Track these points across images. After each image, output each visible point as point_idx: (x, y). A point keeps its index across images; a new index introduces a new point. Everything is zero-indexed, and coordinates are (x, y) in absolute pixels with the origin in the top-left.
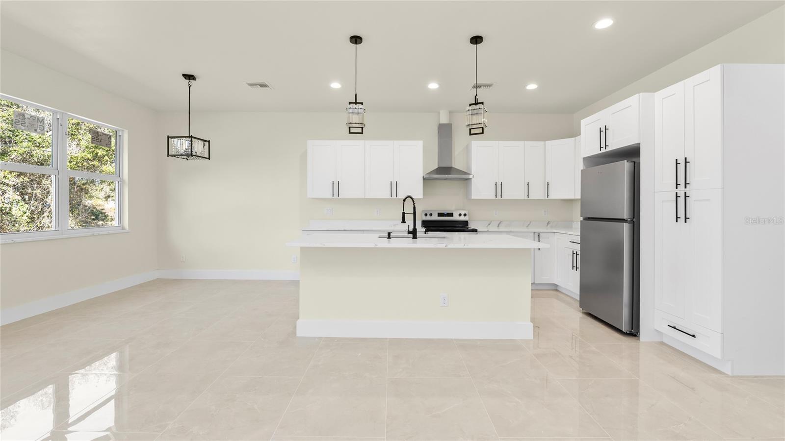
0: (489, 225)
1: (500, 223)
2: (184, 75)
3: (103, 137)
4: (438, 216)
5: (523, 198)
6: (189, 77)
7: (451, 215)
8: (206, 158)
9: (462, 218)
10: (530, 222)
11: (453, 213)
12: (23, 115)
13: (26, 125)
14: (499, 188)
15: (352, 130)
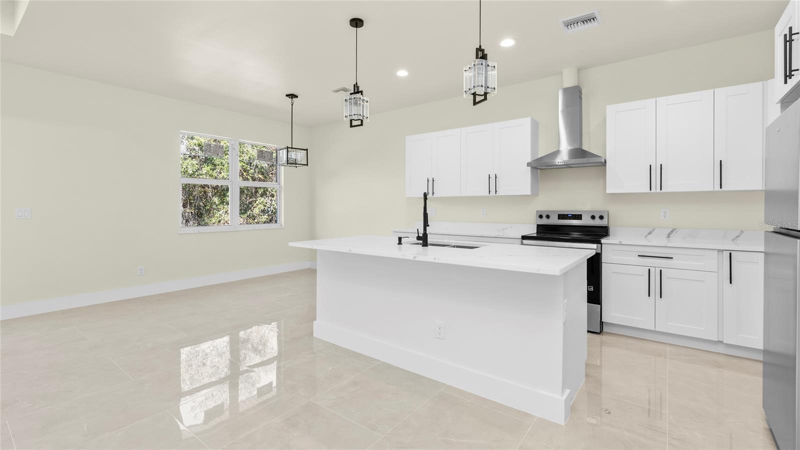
0: (650, 233)
1: (672, 232)
2: (287, 95)
3: (266, 154)
4: (559, 219)
5: (710, 188)
6: (292, 96)
7: (579, 217)
8: (305, 165)
9: (597, 222)
10: (742, 232)
11: (581, 215)
12: (210, 145)
13: (212, 151)
14: (656, 173)
15: (354, 123)
